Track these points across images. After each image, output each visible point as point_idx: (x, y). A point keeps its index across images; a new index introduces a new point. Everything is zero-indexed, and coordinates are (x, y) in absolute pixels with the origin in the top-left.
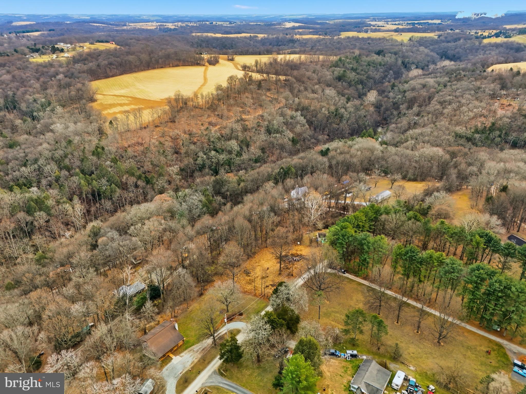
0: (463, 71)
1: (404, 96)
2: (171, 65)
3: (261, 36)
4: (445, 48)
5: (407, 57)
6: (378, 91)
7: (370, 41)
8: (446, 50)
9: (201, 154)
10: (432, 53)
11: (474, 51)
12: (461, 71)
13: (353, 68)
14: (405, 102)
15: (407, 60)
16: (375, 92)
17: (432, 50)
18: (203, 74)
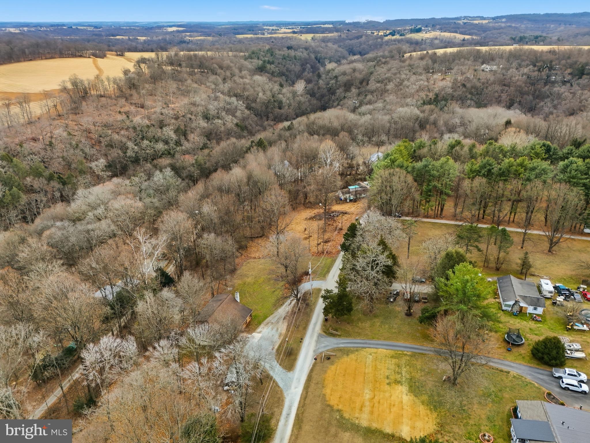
0: (383, 58)
1: (337, 81)
2: (43, 58)
3: (142, 39)
4: (349, 46)
5: (318, 52)
6: (305, 80)
7: (274, 40)
8: (351, 47)
9: (130, 144)
10: (340, 49)
11: (379, 46)
12: (381, 58)
13: (269, 61)
14: (340, 86)
15: (319, 55)
16: (303, 81)
17: (340, 46)
18: (94, 66)
